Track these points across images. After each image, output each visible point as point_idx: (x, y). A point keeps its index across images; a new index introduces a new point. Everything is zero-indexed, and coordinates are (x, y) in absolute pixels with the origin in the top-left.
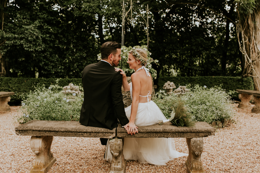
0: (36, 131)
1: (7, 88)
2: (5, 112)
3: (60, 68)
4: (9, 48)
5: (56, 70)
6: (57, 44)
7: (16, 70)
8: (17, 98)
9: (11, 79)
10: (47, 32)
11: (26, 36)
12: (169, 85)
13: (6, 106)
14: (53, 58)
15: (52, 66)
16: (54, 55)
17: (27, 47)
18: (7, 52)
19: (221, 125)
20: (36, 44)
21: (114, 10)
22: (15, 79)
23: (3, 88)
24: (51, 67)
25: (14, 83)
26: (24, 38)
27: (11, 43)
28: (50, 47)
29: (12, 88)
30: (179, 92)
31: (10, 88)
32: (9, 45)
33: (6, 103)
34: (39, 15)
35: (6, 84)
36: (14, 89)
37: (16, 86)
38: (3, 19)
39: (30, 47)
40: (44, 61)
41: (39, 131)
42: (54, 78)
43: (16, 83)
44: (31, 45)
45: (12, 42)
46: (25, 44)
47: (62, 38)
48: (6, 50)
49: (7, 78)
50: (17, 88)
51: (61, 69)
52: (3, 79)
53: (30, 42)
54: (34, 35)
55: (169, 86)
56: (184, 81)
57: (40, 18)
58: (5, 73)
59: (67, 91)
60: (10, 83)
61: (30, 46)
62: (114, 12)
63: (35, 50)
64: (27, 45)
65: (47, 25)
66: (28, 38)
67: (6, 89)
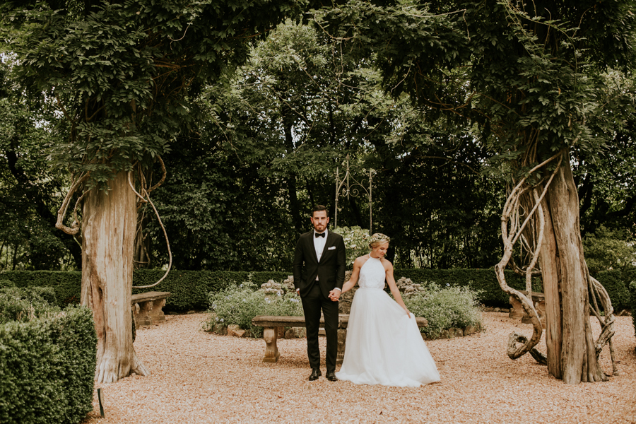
0: (270, 322)
3: (231, 254)
5: (226, 258)
6: (229, 217)
10: (217, 201)
11: (189, 208)
12: (404, 282)
14: (222, 239)
15: (221, 251)
16: (223, 234)
17: (190, 225)
19: (461, 332)
20: (203, 220)
21: (321, 170)
24: (219, 253)
26: (186, 210)
28: (220, 222)
30: (411, 291)
33: (160, 309)
34: (207, 174)
39: (194, 225)
40: (209, 244)
41: (274, 322)
42: (221, 270)
44: (198, 222)
45: (169, 217)
46: (188, 220)
47: (237, 208)
50: (167, 286)
51: (234, 256)
53: (195, 216)
54: (202, 206)
55: (404, 284)
56: (432, 276)
57: (208, 180)
59: (268, 290)
61: (195, 223)
62: (321, 172)
63: (202, 228)
64: (191, 221)
65: (218, 190)
66: (193, 210)
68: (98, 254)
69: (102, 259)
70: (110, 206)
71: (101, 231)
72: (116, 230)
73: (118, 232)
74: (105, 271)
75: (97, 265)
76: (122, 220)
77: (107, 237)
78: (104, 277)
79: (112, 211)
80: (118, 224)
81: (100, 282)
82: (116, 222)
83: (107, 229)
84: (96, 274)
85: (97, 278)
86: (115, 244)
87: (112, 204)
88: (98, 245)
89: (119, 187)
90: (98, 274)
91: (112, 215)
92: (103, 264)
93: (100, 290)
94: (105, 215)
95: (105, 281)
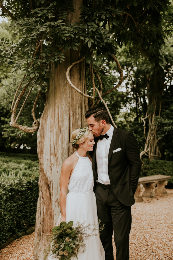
1: (162, 170)
2: (163, 195)
4: (167, 133)
7: (171, 154)
8: (170, 181)
9: (165, 163)
13: (164, 190)
18: (164, 137)
22: (170, 163)
23: (158, 170)
25: (169, 166)
27: (169, 129)
29: (166, 171)
31: (165, 171)
32: (167, 131)
33: (163, 187)
35: (161, 167)
36: (168, 172)
37: (170, 169)
38: (161, 106)
43: (170, 166)
48: (163, 135)
49: (162, 161)
50: (171, 171)
52: (159, 162)
58: (160, 156)
60: (165, 166)
67: (161, 172)
68: (44, 151)
69: (48, 157)
70: (55, 104)
71: (47, 130)
72: (60, 128)
73: (62, 130)
74: (51, 169)
75: (44, 163)
76: (66, 118)
77: (52, 135)
78: (50, 175)
79: (56, 109)
80: (62, 121)
81: (47, 179)
82: (60, 119)
83: (52, 127)
84: (43, 172)
85: (45, 175)
86: (60, 142)
87: (56, 101)
88: (45, 143)
89: (62, 84)
90: (45, 172)
91: (56, 112)
92: (49, 162)
93: (48, 186)
94: (50, 113)
95: (51, 179)
